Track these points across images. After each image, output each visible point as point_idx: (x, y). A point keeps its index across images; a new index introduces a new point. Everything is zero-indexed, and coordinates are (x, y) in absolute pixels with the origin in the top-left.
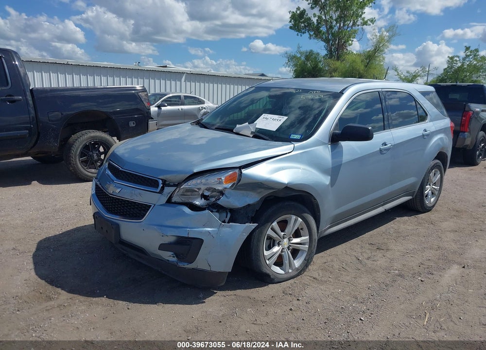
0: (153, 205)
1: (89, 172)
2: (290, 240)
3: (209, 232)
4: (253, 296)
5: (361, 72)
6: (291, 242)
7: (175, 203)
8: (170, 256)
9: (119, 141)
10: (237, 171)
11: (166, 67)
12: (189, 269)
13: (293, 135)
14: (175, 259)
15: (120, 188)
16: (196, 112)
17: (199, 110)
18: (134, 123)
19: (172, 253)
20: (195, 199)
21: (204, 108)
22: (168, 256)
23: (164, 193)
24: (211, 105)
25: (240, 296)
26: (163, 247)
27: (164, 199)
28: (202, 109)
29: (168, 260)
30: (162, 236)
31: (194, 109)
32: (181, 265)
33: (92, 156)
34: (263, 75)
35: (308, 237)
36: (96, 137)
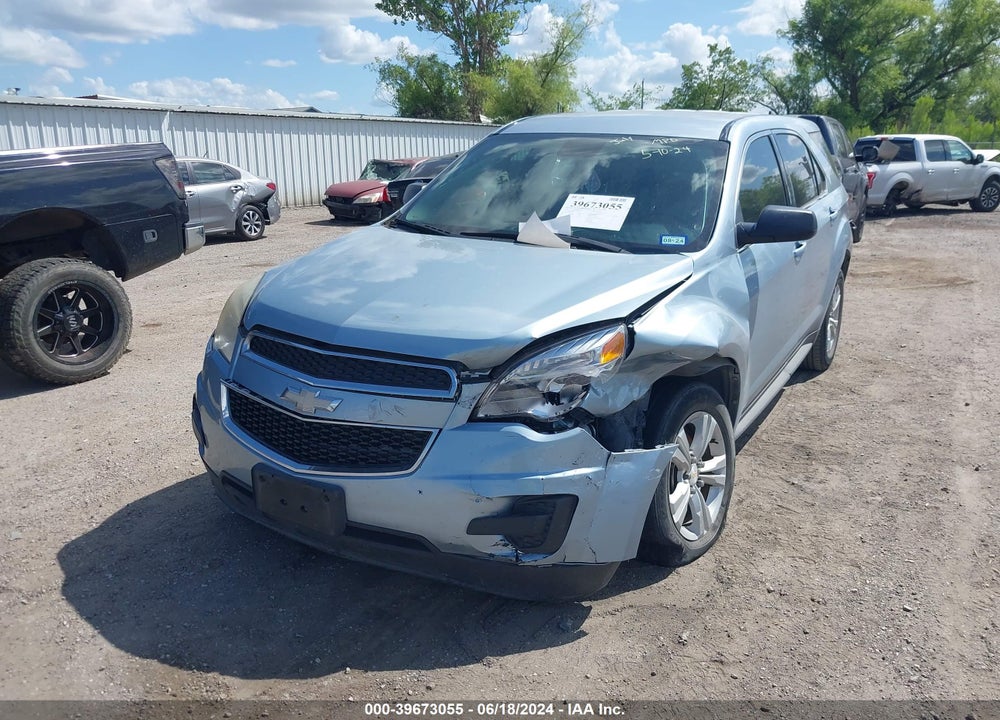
0: (435, 432)
1: (63, 362)
2: (699, 466)
3: (587, 477)
4: (668, 600)
5: (537, 97)
6: (702, 470)
7: (488, 419)
8: (496, 544)
9: (123, 280)
10: (622, 328)
11: (95, 97)
12: (545, 568)
13: (668, 238)
14: (508, 550)
15: (336, 399)
16: (223, 199)
17: (231, 193)
18: (153, 233)
19: (500, 537)
20: (533, 402)
21: (242, 189)
22: (491, 545)
23: (463, 398)
24: (255, 180)
25: (643, 607)
26: (477, 526)
27: (463, 413)
28: (237, 191)
29: (492, 555)
30: (477, 501)
31: (217, 193)
32: (528, 561)
33: (63, 323)
34: (312, 110)
35: (724, 457)
36: (71, 273)
